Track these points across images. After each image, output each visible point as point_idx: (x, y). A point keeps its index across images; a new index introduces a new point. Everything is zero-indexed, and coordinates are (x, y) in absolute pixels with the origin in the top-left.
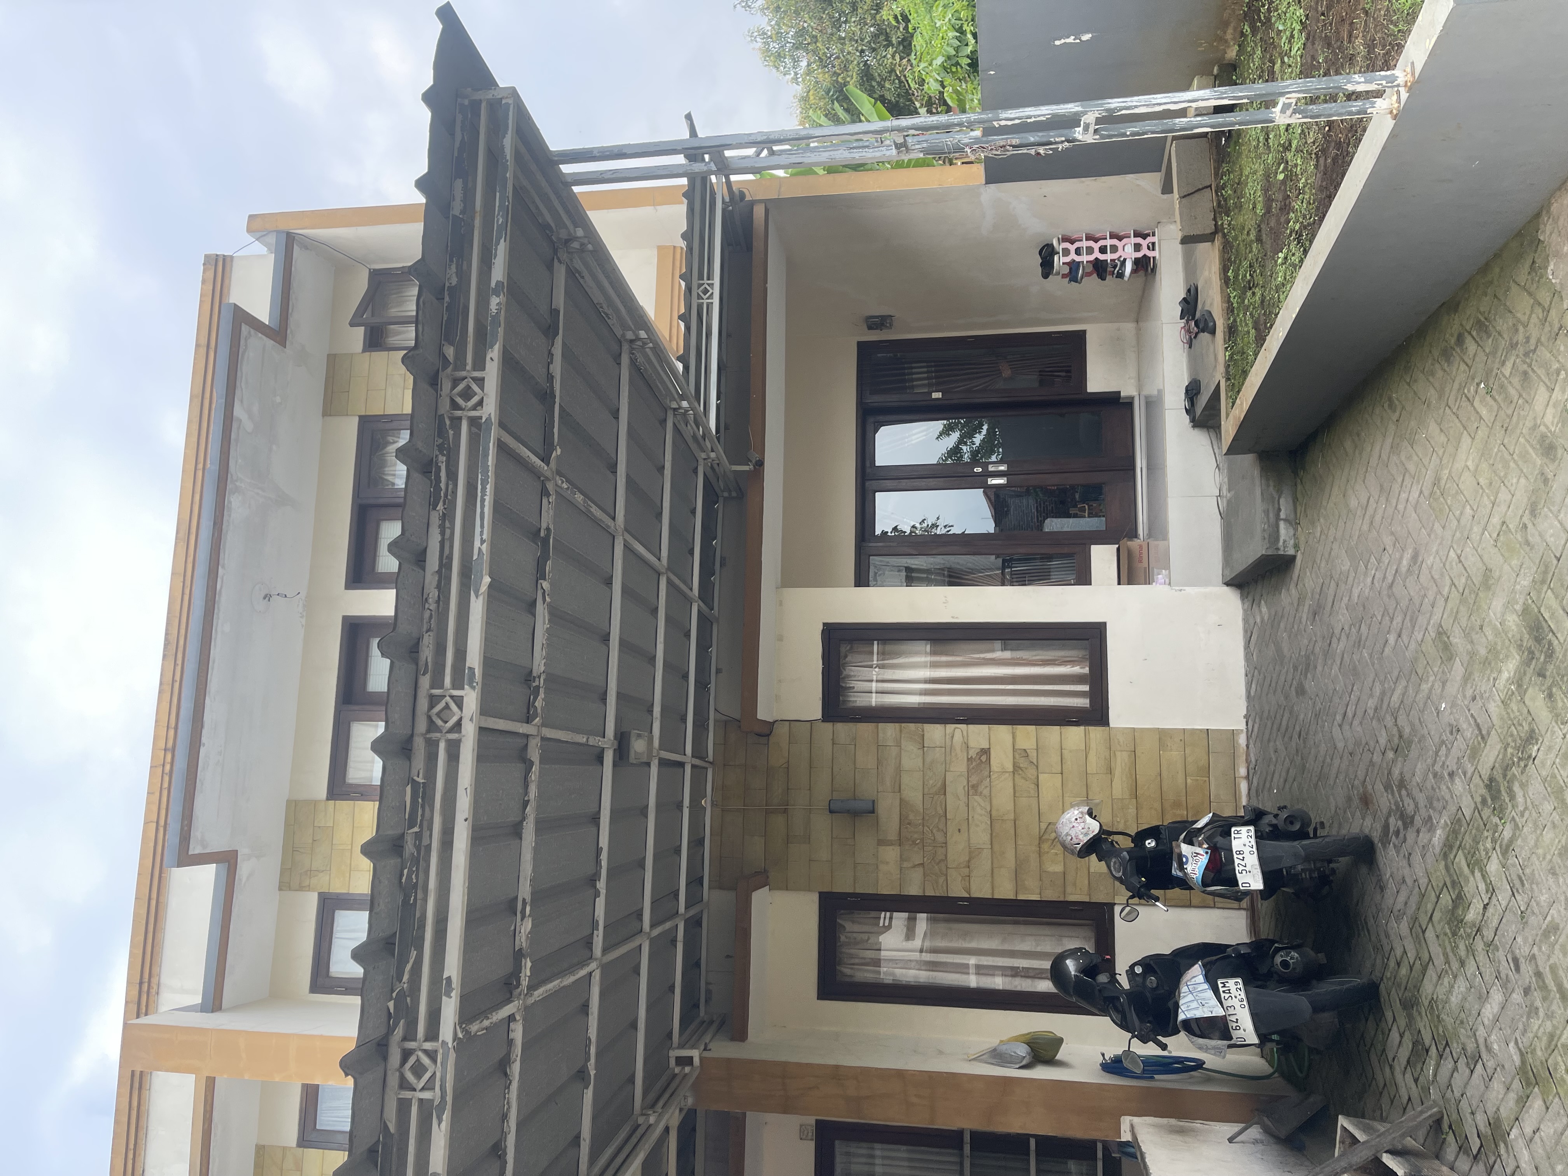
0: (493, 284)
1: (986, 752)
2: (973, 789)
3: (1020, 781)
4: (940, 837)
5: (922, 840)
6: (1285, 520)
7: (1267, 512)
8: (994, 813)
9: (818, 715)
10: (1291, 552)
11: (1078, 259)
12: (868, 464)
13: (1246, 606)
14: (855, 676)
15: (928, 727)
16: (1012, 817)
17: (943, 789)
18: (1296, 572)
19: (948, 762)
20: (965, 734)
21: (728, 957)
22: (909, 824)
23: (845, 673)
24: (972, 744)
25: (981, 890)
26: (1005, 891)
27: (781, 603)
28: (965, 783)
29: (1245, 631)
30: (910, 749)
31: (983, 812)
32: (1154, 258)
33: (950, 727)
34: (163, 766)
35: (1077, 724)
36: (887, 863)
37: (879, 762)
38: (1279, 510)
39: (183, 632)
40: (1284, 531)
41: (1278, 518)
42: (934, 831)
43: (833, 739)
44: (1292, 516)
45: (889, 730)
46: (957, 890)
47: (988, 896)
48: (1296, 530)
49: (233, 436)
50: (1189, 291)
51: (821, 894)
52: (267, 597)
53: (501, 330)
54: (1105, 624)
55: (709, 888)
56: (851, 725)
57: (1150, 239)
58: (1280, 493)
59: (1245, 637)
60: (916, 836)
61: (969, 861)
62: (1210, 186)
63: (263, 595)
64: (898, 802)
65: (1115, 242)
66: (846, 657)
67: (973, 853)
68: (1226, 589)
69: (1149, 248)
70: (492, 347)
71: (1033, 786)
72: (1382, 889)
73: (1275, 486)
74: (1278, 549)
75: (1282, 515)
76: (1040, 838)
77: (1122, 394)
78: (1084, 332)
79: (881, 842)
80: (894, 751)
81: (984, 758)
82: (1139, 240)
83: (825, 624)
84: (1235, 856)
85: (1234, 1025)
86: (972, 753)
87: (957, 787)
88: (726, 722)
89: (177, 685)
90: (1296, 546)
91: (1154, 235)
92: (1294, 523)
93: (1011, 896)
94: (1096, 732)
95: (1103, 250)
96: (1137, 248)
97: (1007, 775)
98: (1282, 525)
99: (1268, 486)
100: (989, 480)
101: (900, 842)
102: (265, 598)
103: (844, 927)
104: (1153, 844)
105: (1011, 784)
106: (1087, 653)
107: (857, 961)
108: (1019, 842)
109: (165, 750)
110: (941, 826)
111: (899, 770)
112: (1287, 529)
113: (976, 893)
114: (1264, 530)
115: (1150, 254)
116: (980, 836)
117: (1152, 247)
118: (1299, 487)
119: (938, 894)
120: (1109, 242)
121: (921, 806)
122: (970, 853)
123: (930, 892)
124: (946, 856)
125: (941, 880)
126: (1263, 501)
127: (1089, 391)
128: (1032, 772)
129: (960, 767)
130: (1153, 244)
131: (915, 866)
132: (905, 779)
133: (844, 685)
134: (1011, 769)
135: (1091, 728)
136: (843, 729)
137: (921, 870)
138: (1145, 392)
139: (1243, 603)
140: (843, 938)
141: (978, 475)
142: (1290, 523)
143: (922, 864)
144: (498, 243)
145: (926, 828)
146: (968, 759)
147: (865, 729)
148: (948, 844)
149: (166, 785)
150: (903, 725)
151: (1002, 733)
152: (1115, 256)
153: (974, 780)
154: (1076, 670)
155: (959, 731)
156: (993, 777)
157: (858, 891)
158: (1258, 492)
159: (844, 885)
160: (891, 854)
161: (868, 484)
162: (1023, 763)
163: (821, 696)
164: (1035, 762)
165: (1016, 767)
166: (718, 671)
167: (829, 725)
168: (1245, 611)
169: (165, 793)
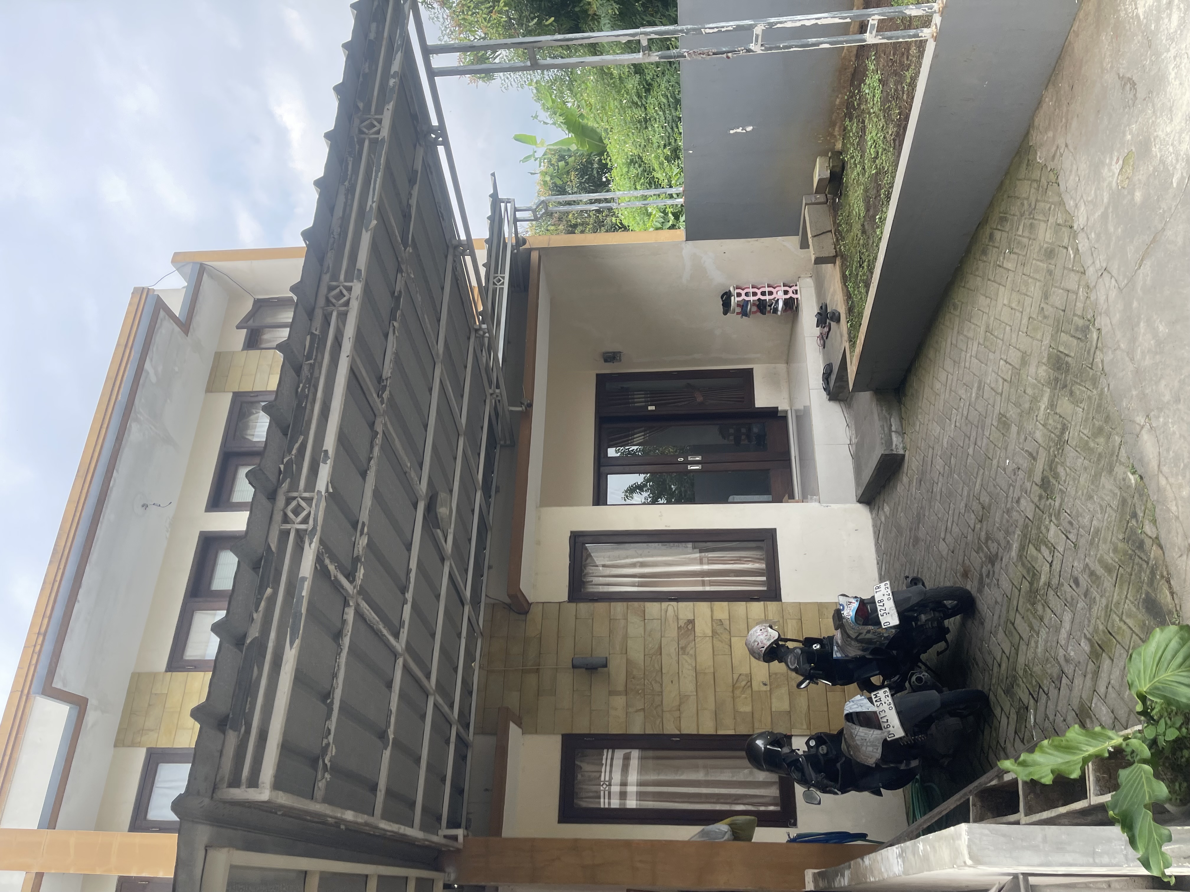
0: (392, 72)
1: (692, 622)
2: (682, 650)
3: (717, 644)
4: (657, 687)
5: (644, 690)
6: (896, 432)
7: (882, 427)
8: (698, 667)
9: (565, 598)
10: (901, 452)
11: (747, 299)
12: (602, 455)
13: (874, 515)
14: (593, 573)
15: (648, 604)
16: (712, 670)
17: (660, 651)
18: (906, 466)
19: (663, 630)
20: (676, 609)
21: (486, 790)
22: (633, 678)
23: (585, 571)
24: (681, 616)
25: (689, 728)
26: (708, 728)
27: (539, 518)
28: (676, 646)
29: (875, 533)
30: (634, 620)
31: (690, 668)
32: (797, 299)
33: (665, 605)
35: (758, 600)
36: (616, 709)
37: (610, 632)
38: (891, 425)
39: (69, 544)
40: (895, 439)
41: (890, 431)
42: (653, 683)
43: (576, 616)
44: (900, 429)
45: (619, 607)
46: (670, 729)
47: (695, 732)
48: (903, 438)
49: (141, 381)
50: (821, 307)
51: (563, 736)
52: (145, 506)
53: (395, 96)
54: (775, 529)
55: (474, 734)
56: (590, 604)
57: (794, 288)
58: (891, 415)
59: (874, 537)
60: (638, 687)
61: (679, 706)
62: (831, 231)
63: (142, 504)
64: (625, 661)
65: (771, 289)
66: (586, 560)
67: (683, 699)
68: (859, 505)
69: (793, 293)
70: (389, 103)
71: (727, 647)
72: (982, 624)
73: (886, 411)
74: (892, 450)
75: (893, 429)
76: (733, 686)
77: (779, 409)
78: (752, 369)
79: (612, 693)
80: (623, 622)
81: (690, 627)
82: (787, 288)
83: (571, 532)
84: (878, 604)
85: (885, 725)
86: (681, 623)
87: (670, 649)
88: (494, 605)
89: (57, 584)
90: (905, 448)
91: (796, 285)
92: (902, 433)
93: (712, 732)
94: (772, 606)
95: (763, 294)
96: (786, 292)
97: (708, 638)
98: (893, 435)
99: (882, 410)
100: (689, 466)
101: (626, 692)
102: (143, 506)
103: (581, 768)
104: (818, 647)
105: (710, 645)
106: (764, 553)
107: (591, 794)
108: (717, 690)
110: (658, 679)
111: (626, 637)
112: (897, 437)
113: (685, 731)
114: (882, 438)
115: (794, 296)
116: (688, 685)
117: (796, 292)
118: (903, 410)
119: (656, 733)
120: (767, 289)
121: (643, 664)
122: (680, 699)
123: (649, 731)
124: (662, 702)
125: (658, 721)
126: (879, 420)
127: (757, 406)
128: (725, 636)
129: (672, 633)
130: (796, 291)
131: (638, 711)
132: (630, 643)
133: (585, 579)
134: (710, 634)
135: (768, 603)
136: (583, 607)
137: (642, 713)
138: (795, 405)
139: (872, 514)
140: (580, 777)
141: (680, 463)
142: (900, 434)
143: (643, 709)
144: (397, 53)
145: (646, 681)
146: (678, 628)
147: (601, 607)
148: (664, 694)
150: (629, 603)
151: (703, 607)
152: (771, 297)
153: (682, 643)
154: (757, 566)
155: (671, 607)
156: (696, 641)
157: (592, 732)
158: (876, 417)
159: (582, 727)
160: (619, 701)
161: (602, 469)
162: (719, 630)
163: (567, 585)
164: (728, 629)
165: (714, 632)
166: (490, 567)
167: (573, 605)
168: (873, 519)
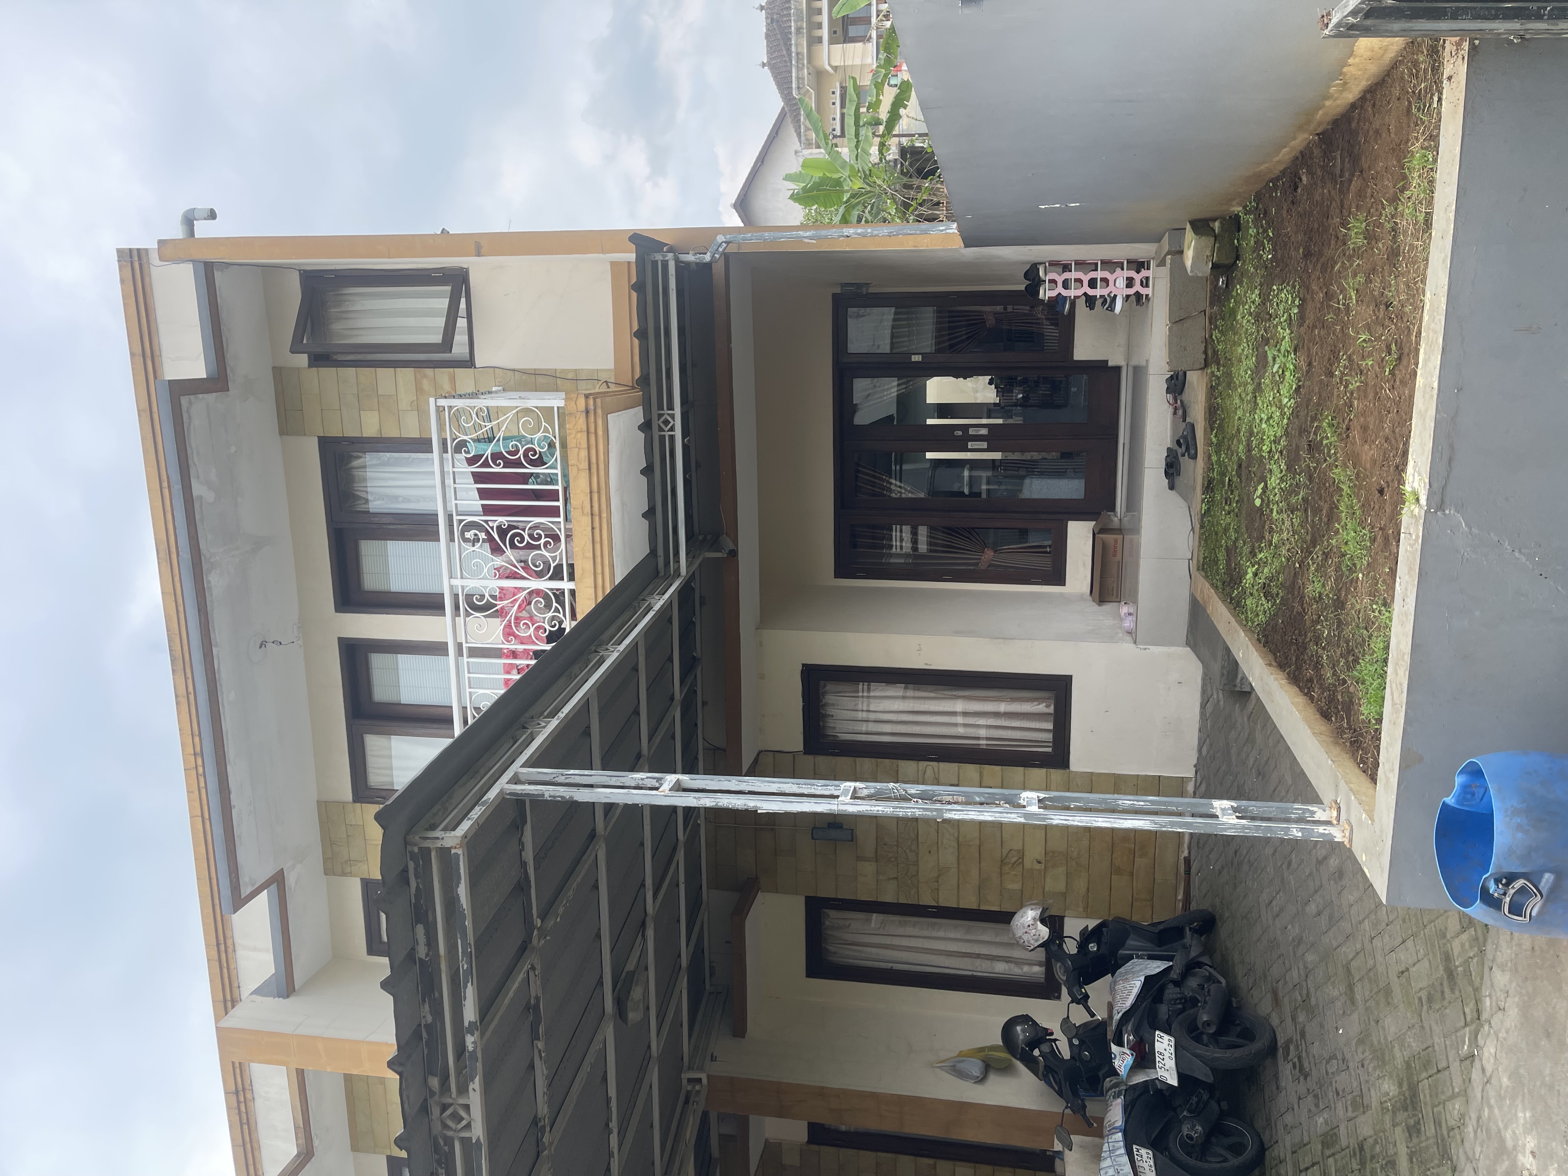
0: (466, 1024)
4: (912, 857)
5: (896, 858)
8: (961, 839)
9: (801, 747)
11: (1065, 293)
12: (845, 422)
14: (834, 705)
15: (902, 765)
16: (977, 842)
18: (1250, 706)
20: (936, 770)
21: (727, 942)
22: (885, 845)
25: (947, 900)
26: (969, 902)
27: (761, 644)
31: (952, 838)
32: (1147, 296)
33: (923, 764)
34: (196, 768)
35: (1040, 765)
36: (865, 875)
42: (907, 852)
43: (814, 770)
45: (866, 766)
46: (926, 899)
47: (955, 906)
51: (807, 897)
52: (263, 644)
54: (1072, 677)
56: (830, 758)
57: (1144, 273)
60: (890, 855)
61: (938, 877)
64: (874, 825)
65: (1106, 274)
67: (942, 871)
69: (1142, 284)
76: (1002, 861)
77: (1110, 364)
79: (859, 858)
82: (1132, 274)
83: (803, 665)
88: (713, 752)
89: (192, 697)
93: (975, 907)
94: (1057, 774)
95: (1092, 283)
96: (1130, 283)
100: (970, 443)
101: (877, 859)
102: (261, 647)
103: (829, 916)
104: (1095, 948)
106: (1054, 697)
108: (983, 864)
109: (195, 754)
110: (914, 848)
113: (943, 903)
116: (948, 857)
117: (1145, 283)
119: (910, 903)
120: (1099, 274)
121: (896, 830)
122: (939, 870)
123: (902, 900)
124: (918, 872)
125: (913, 891)
127: (1075, 358)
130: (1147, 278)
131: (889, 879)
133: (823, 712)
135: (1052, 771)
136: (823, 762)
137: (895, 882)
138: (1134, 362)
140: (827, 923)
141: (959, 439)
143: (897, 878)
145: (900, 849)
147: (844, 762)
148: (920, 862)
149: (202, 784)
150: (879, 760)
151: (971, 771)
152: (1105, 292)
154: (1042, 708)
155: (930, 767)
157: (839, 897)
159: (826, 891)
160: (869, 868)
161: (846, 444)
163: (802, 730)
166: (704, 703)
167: (810, 758)
169: (203, 791)
